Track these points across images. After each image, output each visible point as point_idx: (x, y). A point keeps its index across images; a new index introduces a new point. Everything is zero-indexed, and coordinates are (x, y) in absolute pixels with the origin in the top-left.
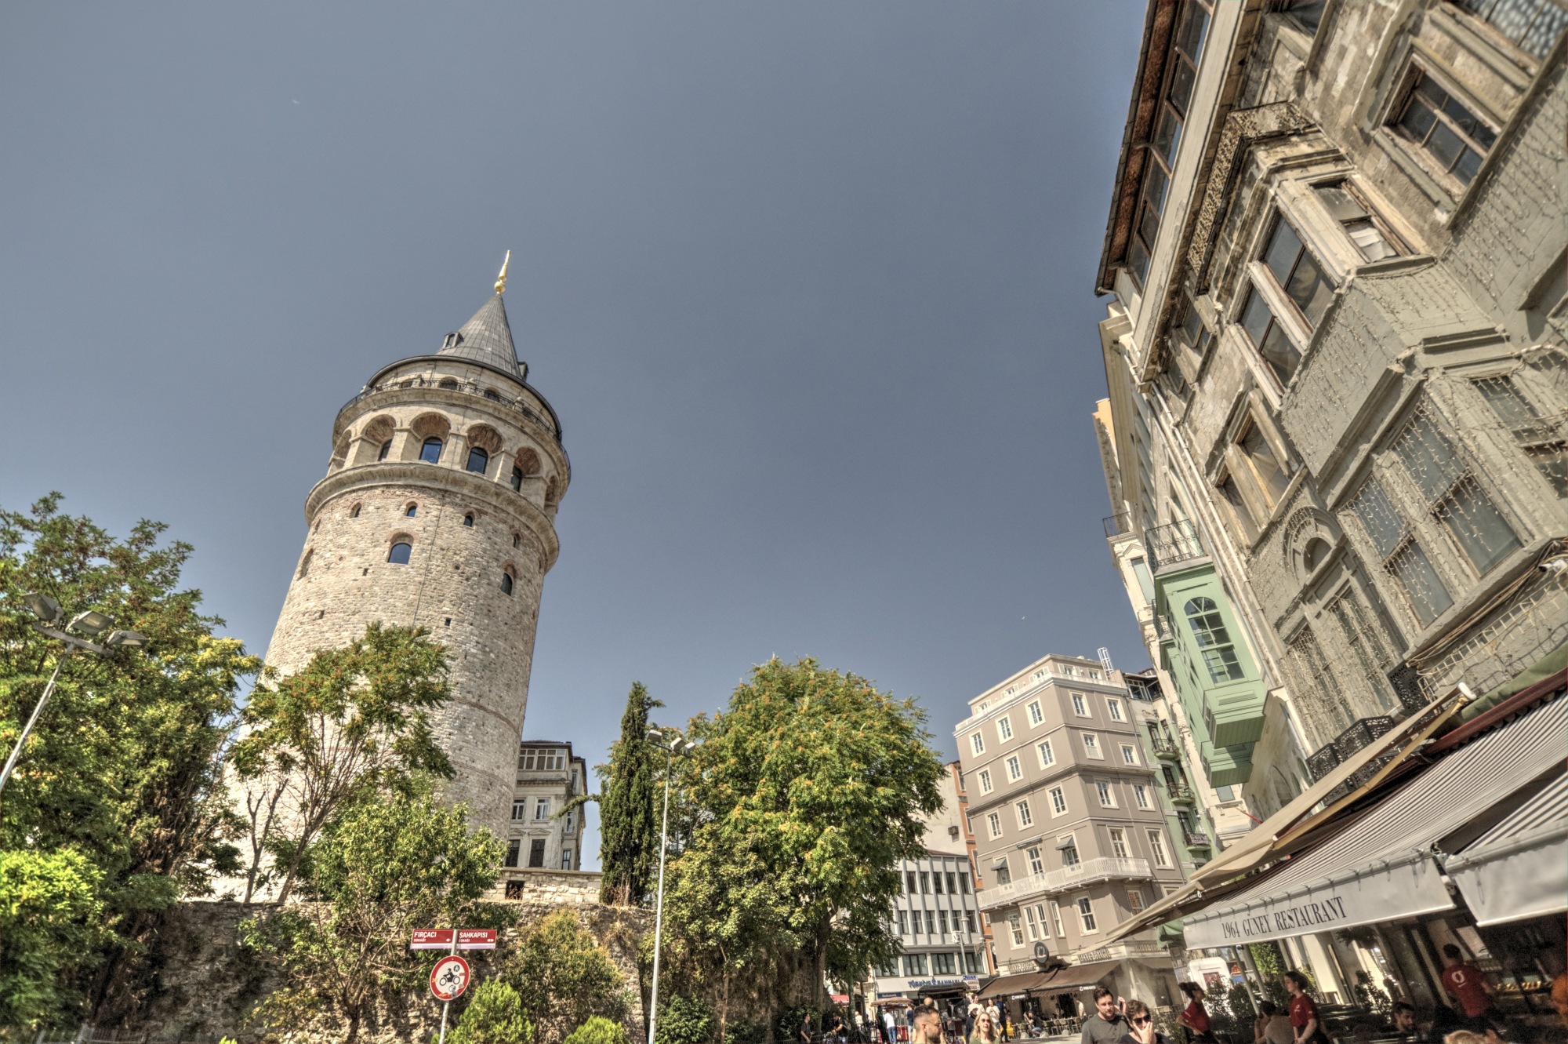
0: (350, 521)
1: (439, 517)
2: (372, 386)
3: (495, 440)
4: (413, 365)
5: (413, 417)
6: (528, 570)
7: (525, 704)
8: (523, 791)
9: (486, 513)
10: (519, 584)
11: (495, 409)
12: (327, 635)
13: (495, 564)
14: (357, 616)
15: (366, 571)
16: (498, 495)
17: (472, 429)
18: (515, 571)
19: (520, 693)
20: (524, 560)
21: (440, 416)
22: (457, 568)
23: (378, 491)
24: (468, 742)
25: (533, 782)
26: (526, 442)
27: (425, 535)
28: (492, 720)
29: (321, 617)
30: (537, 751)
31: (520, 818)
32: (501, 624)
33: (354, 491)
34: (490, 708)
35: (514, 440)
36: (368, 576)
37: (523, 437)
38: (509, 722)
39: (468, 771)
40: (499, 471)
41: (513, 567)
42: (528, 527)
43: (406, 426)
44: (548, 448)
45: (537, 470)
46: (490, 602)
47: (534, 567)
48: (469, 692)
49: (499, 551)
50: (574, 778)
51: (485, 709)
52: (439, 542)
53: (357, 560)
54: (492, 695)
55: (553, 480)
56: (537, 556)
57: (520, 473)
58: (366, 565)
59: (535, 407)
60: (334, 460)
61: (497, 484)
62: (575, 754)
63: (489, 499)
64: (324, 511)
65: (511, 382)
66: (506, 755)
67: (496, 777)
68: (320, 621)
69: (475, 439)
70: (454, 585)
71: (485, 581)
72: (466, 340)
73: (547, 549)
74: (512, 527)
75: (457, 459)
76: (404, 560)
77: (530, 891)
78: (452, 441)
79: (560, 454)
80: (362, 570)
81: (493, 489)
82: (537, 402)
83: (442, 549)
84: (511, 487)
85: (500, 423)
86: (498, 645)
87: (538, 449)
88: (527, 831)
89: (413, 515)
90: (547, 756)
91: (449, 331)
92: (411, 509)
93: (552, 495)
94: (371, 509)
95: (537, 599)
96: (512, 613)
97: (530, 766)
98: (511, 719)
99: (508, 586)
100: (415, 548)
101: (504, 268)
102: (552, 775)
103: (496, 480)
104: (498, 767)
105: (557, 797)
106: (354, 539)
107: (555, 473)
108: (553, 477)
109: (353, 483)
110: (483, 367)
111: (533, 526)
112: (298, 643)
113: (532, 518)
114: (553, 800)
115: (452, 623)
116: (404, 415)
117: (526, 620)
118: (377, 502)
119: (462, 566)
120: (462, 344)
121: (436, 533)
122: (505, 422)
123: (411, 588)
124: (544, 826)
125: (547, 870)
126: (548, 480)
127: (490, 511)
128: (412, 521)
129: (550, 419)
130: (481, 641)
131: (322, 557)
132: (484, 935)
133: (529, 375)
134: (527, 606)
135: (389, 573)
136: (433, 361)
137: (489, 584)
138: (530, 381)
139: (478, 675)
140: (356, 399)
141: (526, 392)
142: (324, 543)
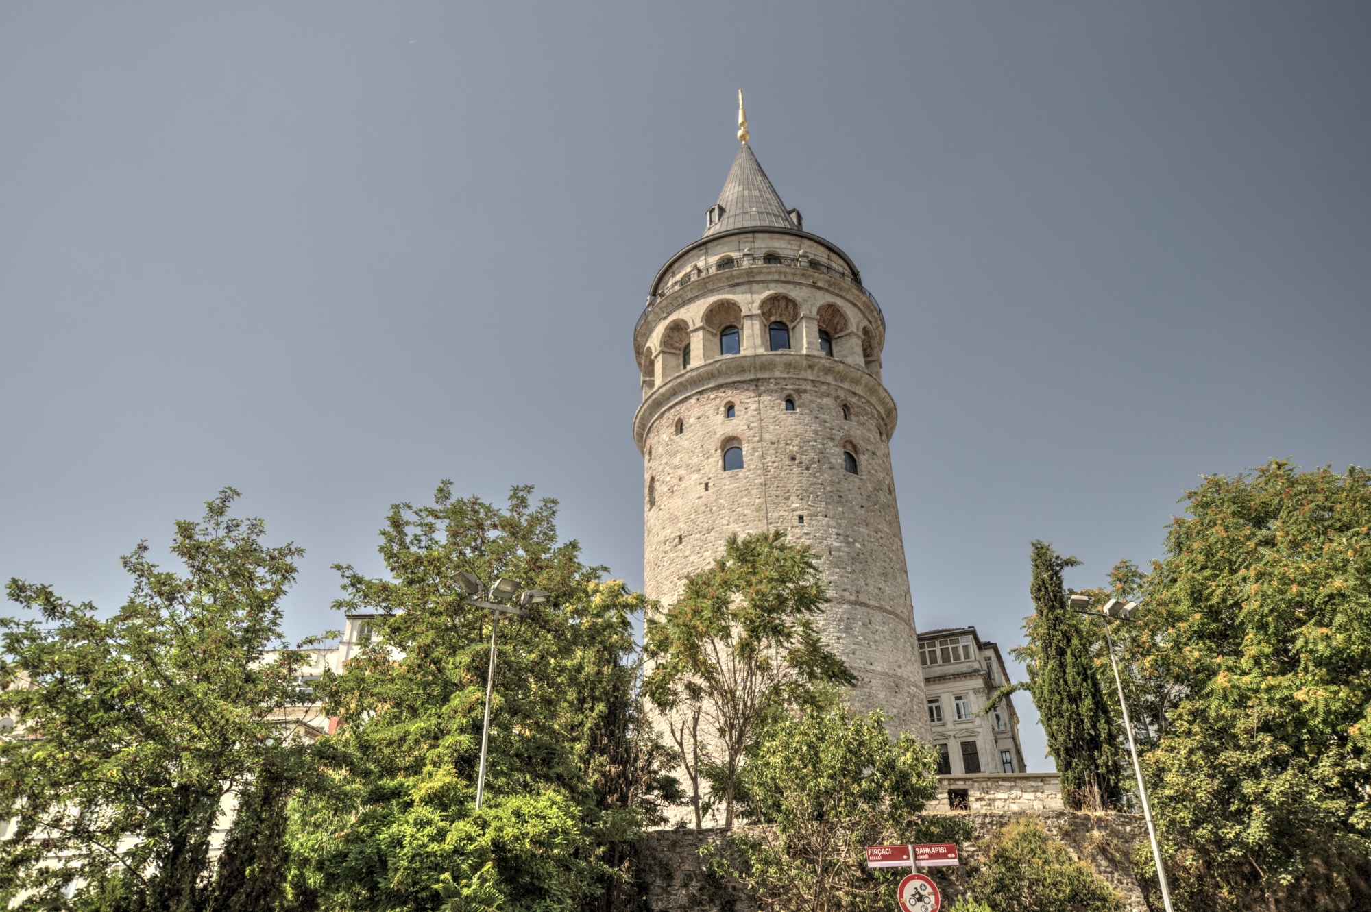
0: (677, 438)
1: (758, 410)
2: (654, 294)
3: (791, 307)
4: (685, 258)
5: (702, 312)
6: (868, 441)
7: (909, 592)
8: (935, 690)
9: (805, 391)
10: (863, 460)
11: (780, 273)
12: (691, 559)
13: (831, 444)
14: (712, 534)
15: (707, 485)
16: (811, 367)
17: (763, 303)
18: (854, 447)
19: (899, 580)
20: (860, 430)
21: (728, 301)
22: (793, 459)
23: (693, 401)
24: (859, 644)
25: (942, 678)
26: (824, 299)
27: (751, 433)
28: (878, 617)
29: (680, 542)
30: (937, 642)
31: (940, 720)
32: (857, 508)
33: (671, 408)
34: (872, 603)
35: (810, 301)
36: (711, 490)
37: (819, 294)
38: (897, 615)
39: (867, 674)
40: (805, 339)
41: (851, 443)
42: (855, 394)
43: (699, 324)
44: (849, 297)
45: (845, 326)
46: (838, 487)
47: (874, 436)
48: (844, 590)
49: (831, 429)
50: (989, 667)
51: (867, 605)
52: (767, 436)
53: (695, 476)
54: (870, 588)
55: (866, 331)
56: (874, 422)
57: (827, 337)
58: (705, 480)
59: (821, 255)
60: (644, 382)
61: (807, 356)
62: (983, 640)
63: (803, 375)
64: (651, 435)
65: (787, 237)
66: (905, 652)
67: (901, 678)
68: (681, 547)
69: (770, 314)
70: (796, 478)
71: (827, 466)
72: (727, 210)
73: (882, 412)
74: (837, 398)
75: (758, 341)
76: (739, 464)
77: (977, 800)
78: (747, 324)
79: (864, 299)
80: (703, 486)
81: (805, 363)
82: (822, 249)
83: (773, 443)
84: (823, 354)
85: (790, 286)
86: (860, 533)
87: (839, 302)
88: (952, 733)
89: (733, 416)
90: (950, 646)
91: (709, 208)
92: (730, 409)
93: (870, 350)
94: (692, 420)
95: (888, 471)
96: (865, 494)
97: (934, 661)
98: (898, 611)
99: (852, 465)
100: (746, 449)
101: (741, 112)
102: (962, 667)
103: (804, 352)
104: (900, 667)
105: (976, 691)
106: (686, 456)
107: (865, 323)
108: (865, 328)
109: (668, 399)
110: (754, 231)
111: (859, 390)
112: (668, 572)
113: (855, 381)
114: (972, 696)
115: (806, 519)
116: (693, 313)
117: (883, 497)
118: (696, 412)
119: (798, 456)
120: (725, 215)
121: (762, 428)
122: (794, 283)
123: (754, 491)
124: (969, 726)
125: (987, 775)
126: (860, 333)
127: (809, 387)
128: (734, 421)
129: (841, 262)
130: (841, 532)
131: (663, 482)
132: (943, 850)
133: (803, 222)
134: (880, 482)
135: (728, 482)
136: (704, 246)
137: (831, 468)
138: (807, 228)
139: (849, 569)
140: (645, 314)
141: (807, 242)
142: (661, 467)
